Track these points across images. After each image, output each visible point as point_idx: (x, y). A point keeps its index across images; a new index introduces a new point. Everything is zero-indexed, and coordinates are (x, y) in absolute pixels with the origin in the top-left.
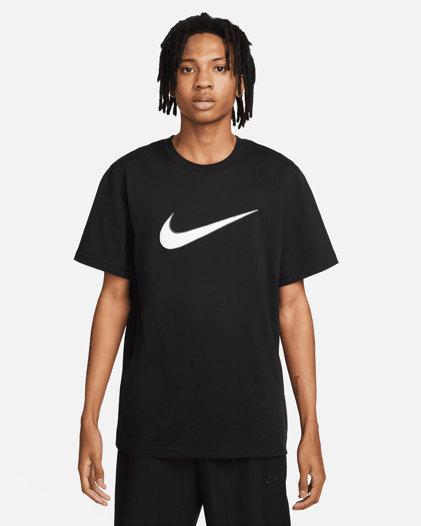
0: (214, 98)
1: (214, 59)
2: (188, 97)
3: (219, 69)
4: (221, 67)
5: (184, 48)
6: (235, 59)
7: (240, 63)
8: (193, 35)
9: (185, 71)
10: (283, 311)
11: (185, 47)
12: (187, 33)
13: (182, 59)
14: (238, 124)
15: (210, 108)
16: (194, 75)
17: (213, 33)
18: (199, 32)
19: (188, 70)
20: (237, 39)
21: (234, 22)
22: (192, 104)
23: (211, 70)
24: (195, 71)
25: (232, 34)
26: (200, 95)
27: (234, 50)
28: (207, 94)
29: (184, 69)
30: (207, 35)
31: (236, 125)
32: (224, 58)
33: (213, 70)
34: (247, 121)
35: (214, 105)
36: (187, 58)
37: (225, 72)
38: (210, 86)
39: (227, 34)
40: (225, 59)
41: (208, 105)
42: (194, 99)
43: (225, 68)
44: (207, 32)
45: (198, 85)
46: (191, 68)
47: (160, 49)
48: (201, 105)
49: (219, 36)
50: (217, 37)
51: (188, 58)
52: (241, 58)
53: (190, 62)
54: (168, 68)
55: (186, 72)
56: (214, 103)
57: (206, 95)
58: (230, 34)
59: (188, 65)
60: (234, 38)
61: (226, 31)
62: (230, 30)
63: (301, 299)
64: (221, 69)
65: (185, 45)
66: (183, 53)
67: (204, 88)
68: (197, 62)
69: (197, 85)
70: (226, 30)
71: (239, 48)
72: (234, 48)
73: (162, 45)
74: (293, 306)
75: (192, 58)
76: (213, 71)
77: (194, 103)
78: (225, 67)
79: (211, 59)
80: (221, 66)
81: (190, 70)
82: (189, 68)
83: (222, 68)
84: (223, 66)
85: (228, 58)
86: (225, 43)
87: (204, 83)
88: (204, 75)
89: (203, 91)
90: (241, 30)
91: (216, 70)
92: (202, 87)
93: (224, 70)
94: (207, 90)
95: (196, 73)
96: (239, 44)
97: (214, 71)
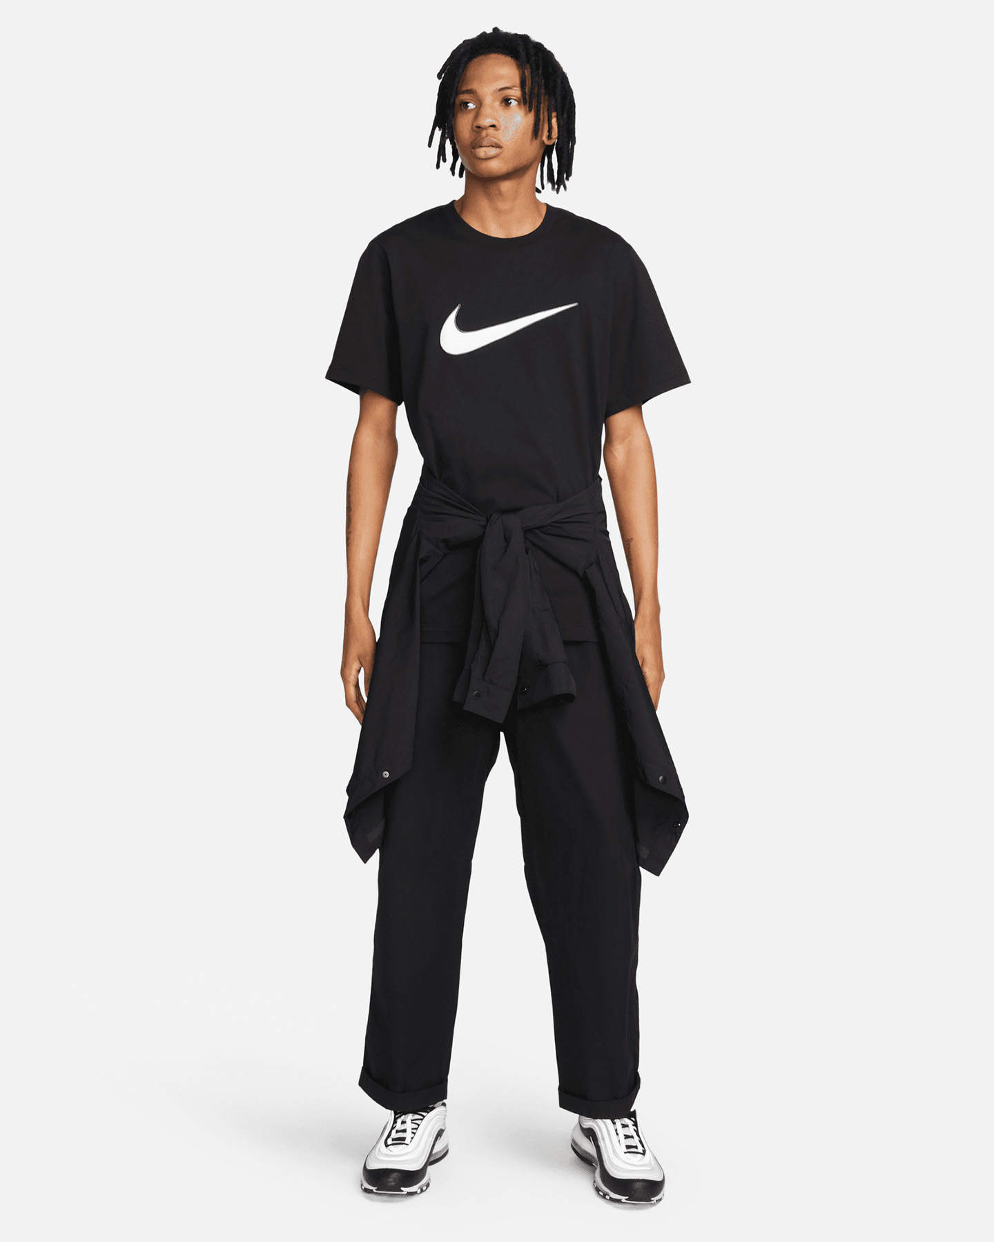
0: (499, 143)
1: (501, 89)
2: (466, 142)
9: (462, 107)
10: (612, 449)
15: (495, 156)
16: (472, 111)
17: (502, 54)
19: (467, 105)
21: (535, 37)
22: (473, 151)
23: (497, 103)
24: (475, 106)
25: (530, 54)
26: (480, 139)
28: (489, 136)
29: (461, 104)
32: (516, 87)
33: (501, 103)
35: (501, 152)
38: (493, 126)
40: (518, 88)
41: (492, 151)
42: (473, 141)
43: (517, 101)
45: (477, 126)
46: (470, 103)
48: (482, 152)
50: (508, 59)
51: (467, 87)
53: (469, 93)
56: (500, 148)
57: (488, 138)
58: (527, 54)
60: (533, 59)
61: (521, 51)
63: (637, 431)
66: (462, 81)
67: (487, 128)
68: (478, 93)
74: (626, 441)
75: (472, 88)
76: (500, 105)
78: (517, 99)
79: (496, 88)
81: (469, 105)
82: (467, 102)
84: (514, 98)
85: (524, 87)
86: (521, 67)
87: (485, 122)
88: (486, 110)
89: (484, 133)
92: (484, 127)
95: (476, 109)
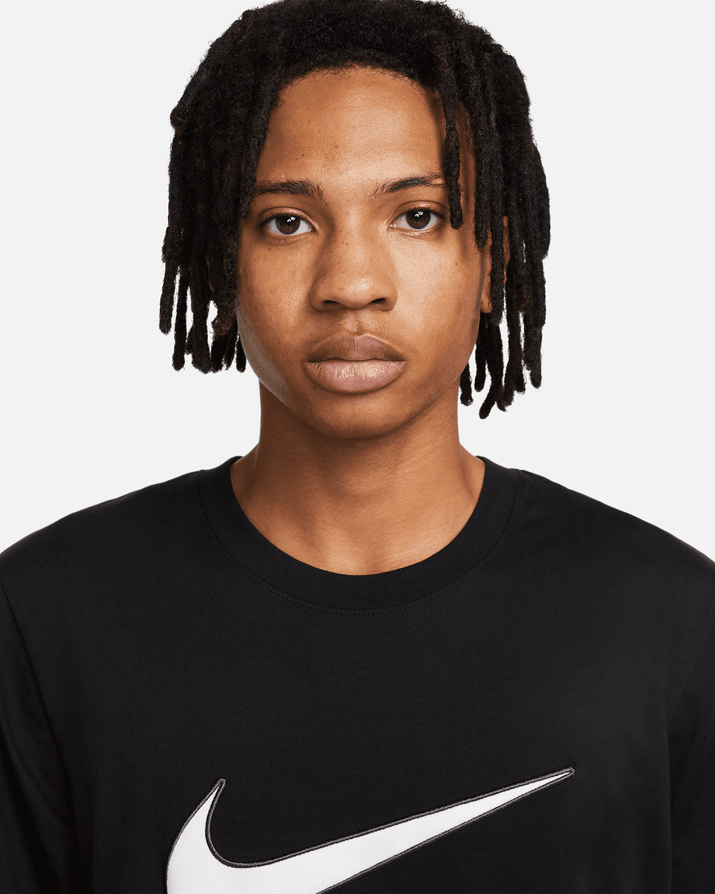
0: (401, 344)
1: (396, 184)
2: (287, 338)
3: (417, 218)
4: (421, 209)
5: (265, 132)
6: (479, 172)
7: (499, 186)
8: (302, 73)
9: (273, 228)
11: (272, 126)
12: (276, 65)
13: (255, 181)
14: (479, 397)
15: (381, 385)
16: (309, 246)
17: (388, 66)
18: (326, 64)
19: (288, 224)
20: (484, 86)
22: (305, 371)
23: (383, 226)
24: (314, 230)
25: (466, 68)
26: (337, 337)
27: (475, 134)
28: (367, 331)
29: (269, 220)
30: (360, 74)
31: (472, 400)
32: (437, 177)
33: (392, 223)
34: (517, 395)
35: (399, 375)
36: (280, 175)
37: (439, 230)
38: (379, 300)
39: (448, 72)
40: (439, 181)
41: (373, 371)
42: (315, 348)
43: (440, 216)
44: (363, 61)
45: (328, 298)
46: (298, 219)
47: (169, 133)
48: (344, 376)
49: (411, 76)
51: (283, 178)
52: (501, 166)
53: (292, 193)
54: (200, 208)
55: (279, 234)
56: (398, 363)
57: (362, 336)
58: (459, 67)
59: (285, 204)
60: (475, 83)
62: (458, 53)
64: (425, 219)
65: (268, 122)
66: (259, 154)
67: (356, 308)
68: (325, 193)
69: (323, 294)
70: (442, 53)
71: (494, 124)
72: (475, 126)
73: (177, 117)
75: (303, 178)
76: (390, 229)
77: (312, 367)
78: (439, 210)
79: (381, 182)
80: (423, 205)
81: (295, 226)
82: (289, 216)
83: (427, 212)
84: (433, 206)
85: (455, 173)
87: (353, 286)
88: (352, 249)
89: (349, 323)
90: (499, 47)
91: (403, 223)
92: (348, 305)
93: (433, 221)
94: (368, 318)
95: (318, 240)
96: (494, 106)
97: (393, 228)
